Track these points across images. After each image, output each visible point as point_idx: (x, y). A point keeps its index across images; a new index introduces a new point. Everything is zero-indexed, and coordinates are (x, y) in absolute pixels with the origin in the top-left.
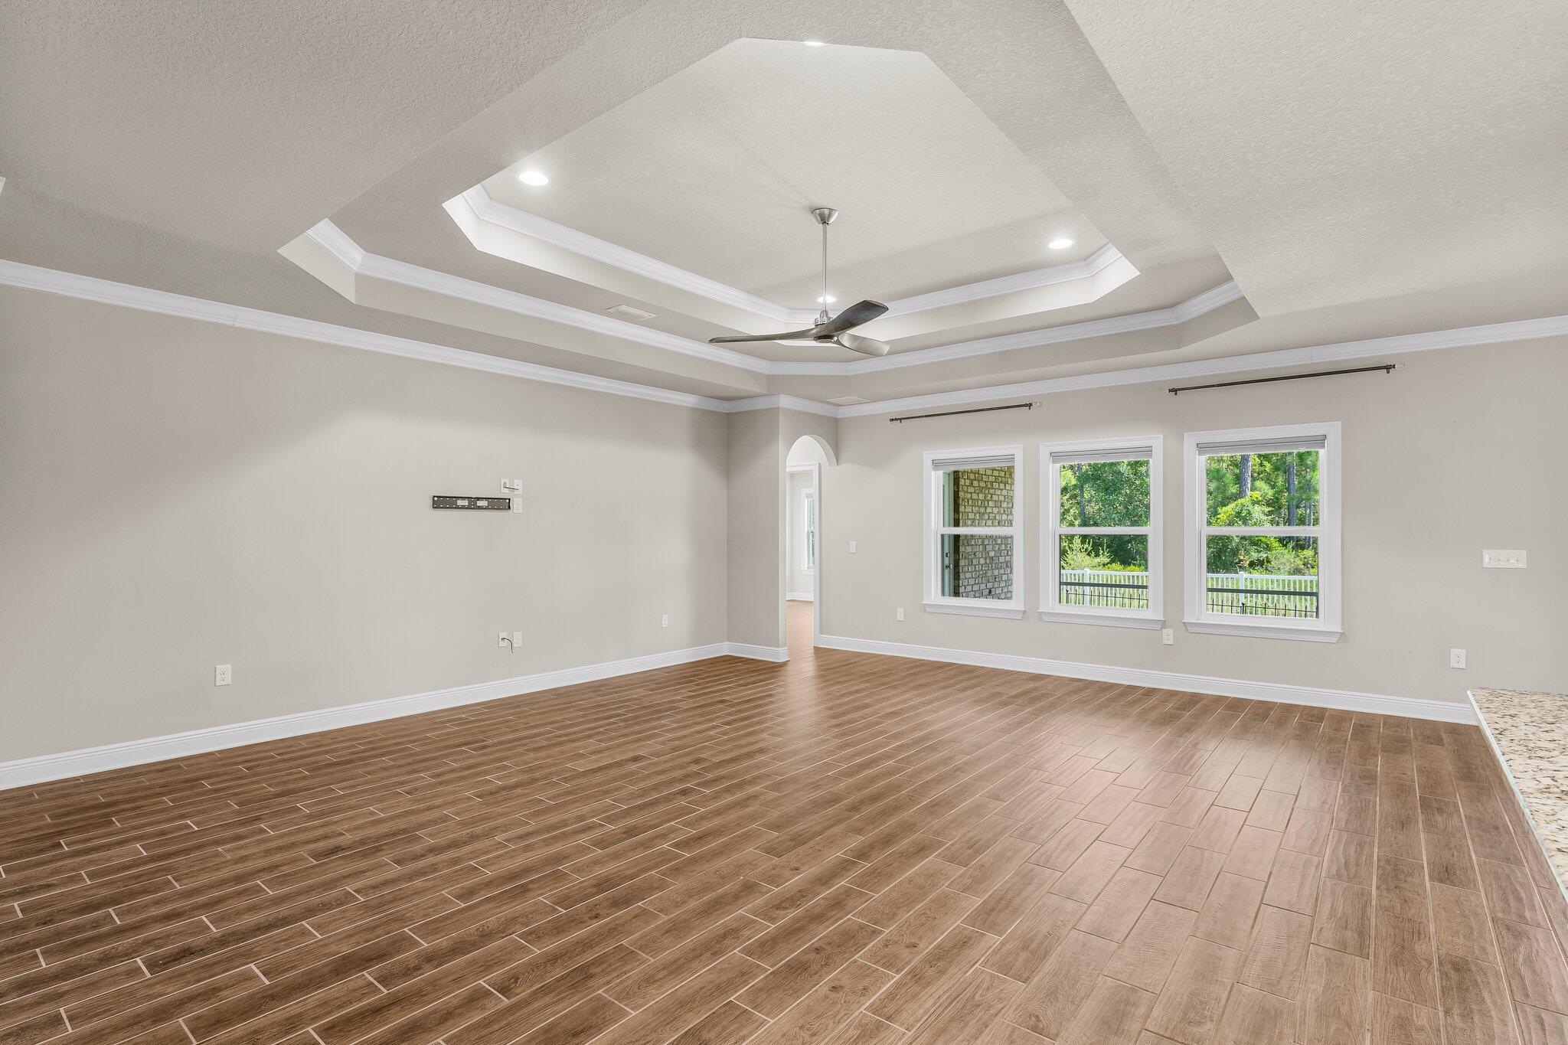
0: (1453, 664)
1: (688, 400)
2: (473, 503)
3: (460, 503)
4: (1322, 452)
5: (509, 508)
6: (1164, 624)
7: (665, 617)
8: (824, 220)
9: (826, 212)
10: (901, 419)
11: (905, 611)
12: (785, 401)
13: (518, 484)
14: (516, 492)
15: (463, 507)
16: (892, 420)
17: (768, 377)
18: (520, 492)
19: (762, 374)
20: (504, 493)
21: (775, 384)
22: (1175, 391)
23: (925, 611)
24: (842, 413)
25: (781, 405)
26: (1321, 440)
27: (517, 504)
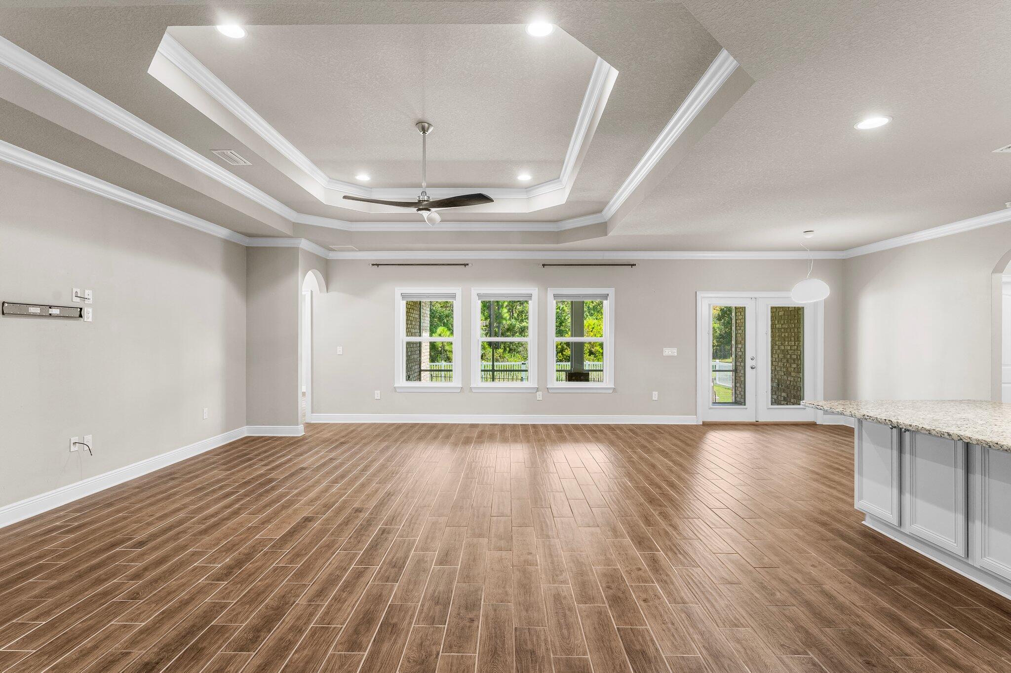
0: (654, 399)
1: (222, 232)
2: (46, 312)
3: (32, 310)
4: (605, 302)
5: (81, 316)
6: (537, 389)
7: (206, 410)
8: (424, 130)
9: (426, 125)
10: (378, 265)
11: (380, 393)
12: (304, 244)
13: (88, 293)
14: (87, 302)
15: (34, 315)
16: (373, 265)
17: (294, 223)
18: (91, 302)
19: (291, 221)
20: (77, 302)
21: (299, 229)
22: (544, 265)
23: (396, 391)
24: (332, 256)
25: (301, 246)
26: (606, 297)
27: (88, 313)
